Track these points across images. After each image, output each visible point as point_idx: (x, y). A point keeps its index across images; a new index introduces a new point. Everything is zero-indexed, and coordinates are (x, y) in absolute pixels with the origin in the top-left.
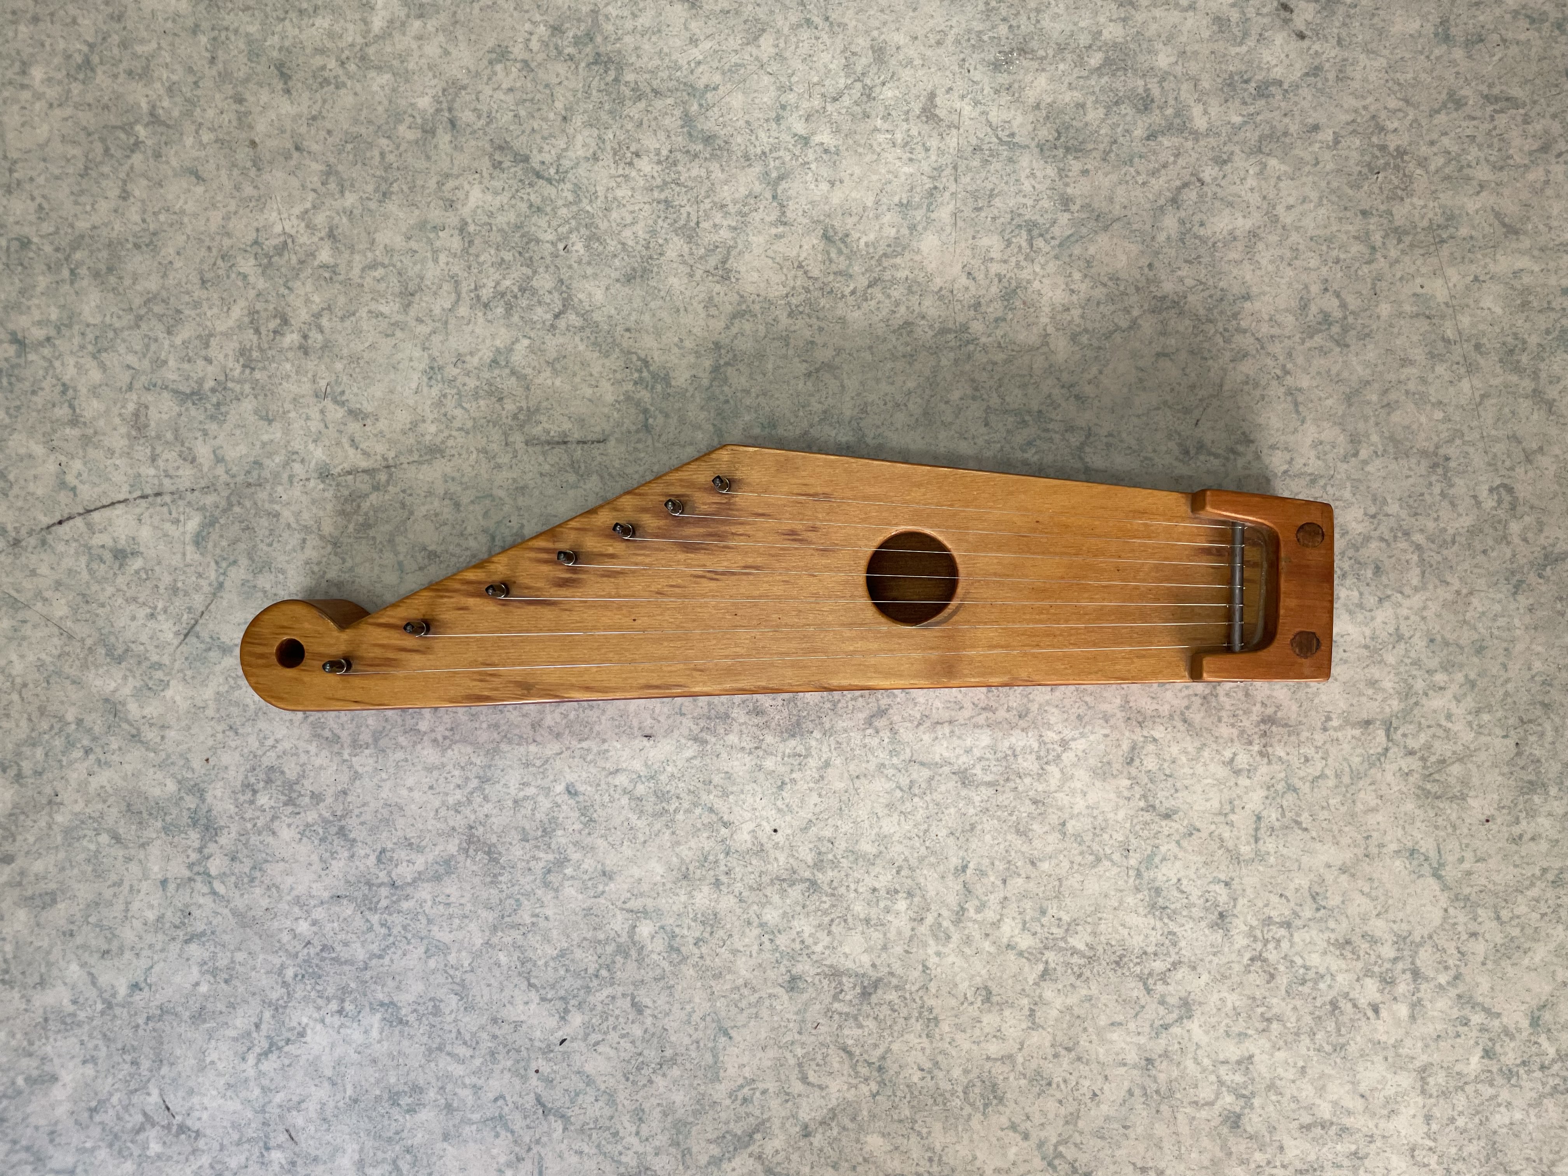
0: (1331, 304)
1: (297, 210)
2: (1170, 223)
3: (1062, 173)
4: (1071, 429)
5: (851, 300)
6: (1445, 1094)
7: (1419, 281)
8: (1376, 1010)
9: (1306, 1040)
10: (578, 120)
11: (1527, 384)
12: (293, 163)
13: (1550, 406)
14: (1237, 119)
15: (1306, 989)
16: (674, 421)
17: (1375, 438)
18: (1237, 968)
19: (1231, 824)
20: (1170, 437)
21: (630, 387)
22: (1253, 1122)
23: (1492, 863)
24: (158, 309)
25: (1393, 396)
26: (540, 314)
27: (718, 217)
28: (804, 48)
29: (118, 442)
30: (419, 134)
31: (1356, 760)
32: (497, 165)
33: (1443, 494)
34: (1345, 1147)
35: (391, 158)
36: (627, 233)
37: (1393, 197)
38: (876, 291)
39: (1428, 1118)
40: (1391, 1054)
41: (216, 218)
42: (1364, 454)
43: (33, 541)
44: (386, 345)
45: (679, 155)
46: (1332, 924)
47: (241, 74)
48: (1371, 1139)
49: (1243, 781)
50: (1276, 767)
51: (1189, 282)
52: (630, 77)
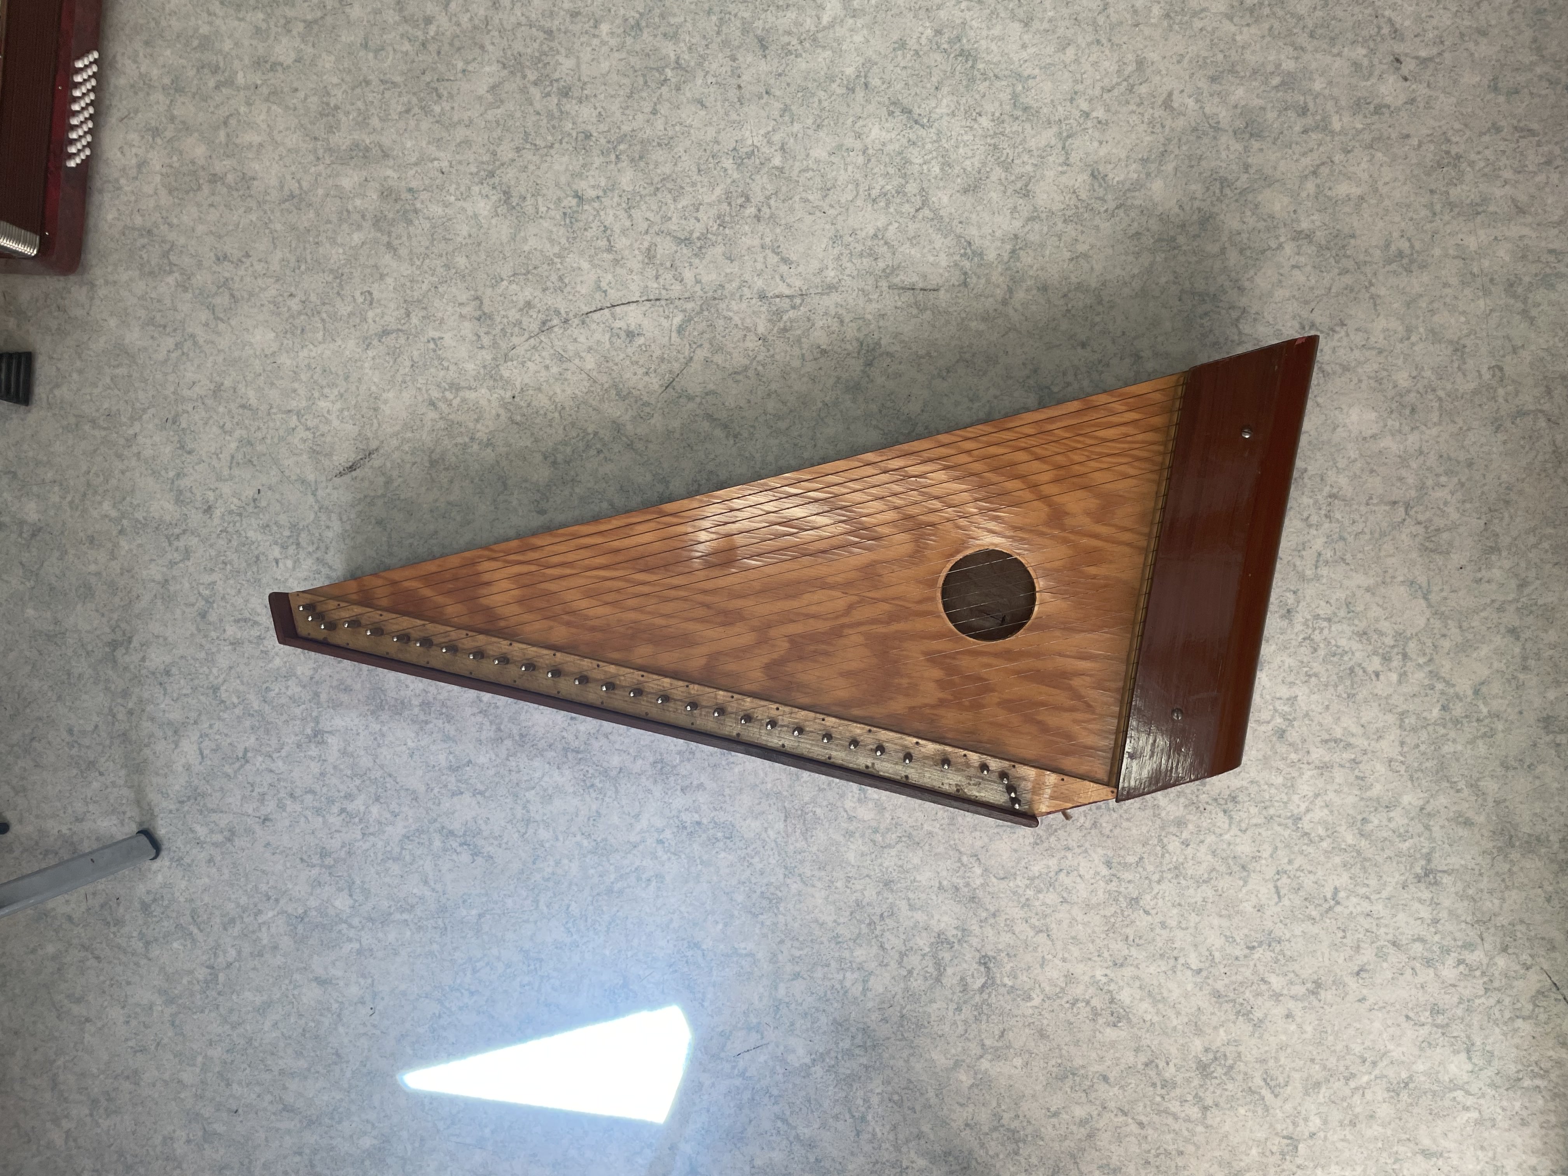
0: (1404, 245)
1: (762, 132)
2: (1310, 186)
3: (1246, 148)
4: (1232, 307)
5: (1104, 215)
6: (1414, 730)
7: (1460, 236)
8: (1377, 675)
9: (1331, 689)
10: (945, 90)
11: (1519, 305)
12: (763, 101)
13: (1532, 320)
14: (1360, 126)
15: (1335, 659)
16: (983, 281)
17: (1421, 330)
18: (1294, 643)
19: (1302, 557)
20: (1294, 318)
21: (957, 258)
22: (1293, 735)
23: (1461, 594)
24: (670, 185)
25: (1435, 305)
26: (907, 208)
27: (1026, 157)
28: (1093, 58)
29: (635, 263)
30: (844, 91)
31: (1384, 524)
32: (891, 113)
33: (1459, 368)
34: (1348, 755)
35: (825, 104)
36: (968, 163)
37: (1451, 183)
38: (1121, 213)
39: (1402, 744)
40: (1383, 702)
41: (711, 132)
42: (1414, 338)
43: (576, 321)
44: (809, 219)
45: (1005, 117)
46: (1356, 622)
47: (736, 43)
48: (1365, 752)
49: (1313, 532)
50: (1334, 525)
51: (1318, 223)
52: (981, 66)
